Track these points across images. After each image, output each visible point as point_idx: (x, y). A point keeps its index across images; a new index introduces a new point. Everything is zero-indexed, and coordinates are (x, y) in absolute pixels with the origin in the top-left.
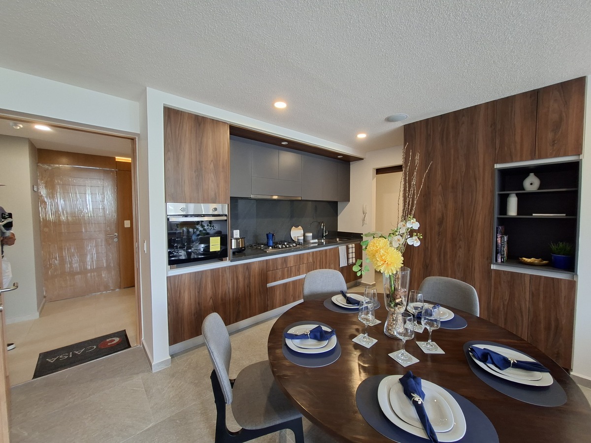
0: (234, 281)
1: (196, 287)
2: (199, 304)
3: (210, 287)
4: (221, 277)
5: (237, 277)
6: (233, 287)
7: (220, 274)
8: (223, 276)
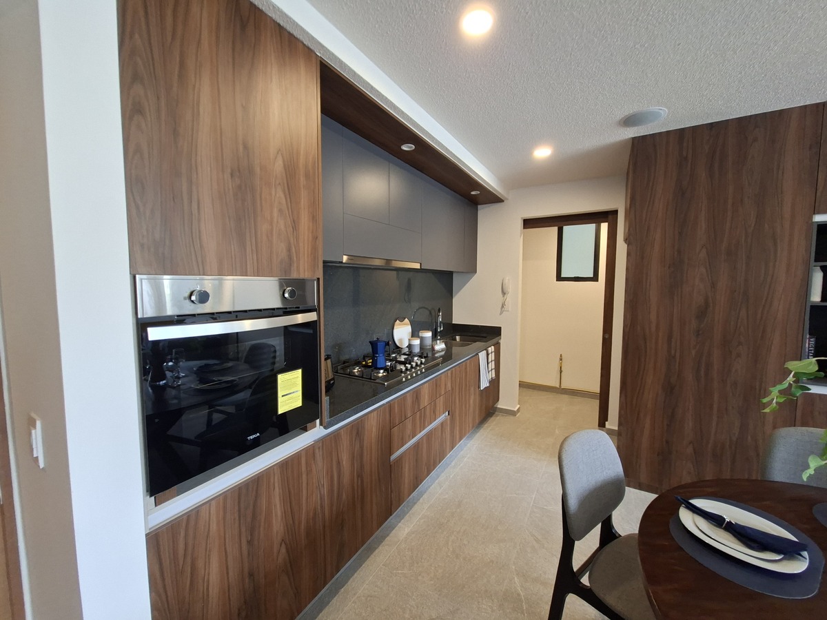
0: (332, 477)
1: (243, 530)
2: (251, 575)
3: (279, 513)
4: (304, 476)
5: (339, 463)
6: (331, 491)
7: (304, 469)
8: (309, 472)
